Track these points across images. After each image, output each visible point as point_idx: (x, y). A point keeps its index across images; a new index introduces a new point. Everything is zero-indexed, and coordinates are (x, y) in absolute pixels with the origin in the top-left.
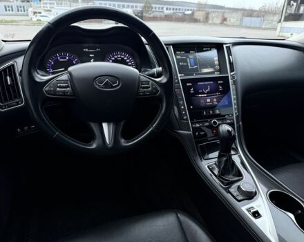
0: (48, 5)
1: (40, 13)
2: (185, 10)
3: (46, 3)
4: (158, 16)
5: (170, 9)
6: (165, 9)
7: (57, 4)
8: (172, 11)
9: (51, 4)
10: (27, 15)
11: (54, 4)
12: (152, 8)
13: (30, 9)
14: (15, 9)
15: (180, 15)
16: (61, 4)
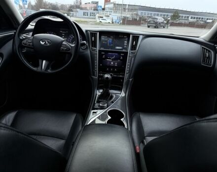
0: (108, 13)
1: (102, 17)
2: (207, 19)
3: (108, 12)
4: (183, 23)
5: (194, 18)
6: (190, 17)
7: (114, 12)
8: (195, 20)
9: (110, 12)
10: (95, 19)
11: (112, 12)
12: (180, 17)
13: (97, 15)
14: (89, 14)
15: (202, 22)
16: (117, 12)
